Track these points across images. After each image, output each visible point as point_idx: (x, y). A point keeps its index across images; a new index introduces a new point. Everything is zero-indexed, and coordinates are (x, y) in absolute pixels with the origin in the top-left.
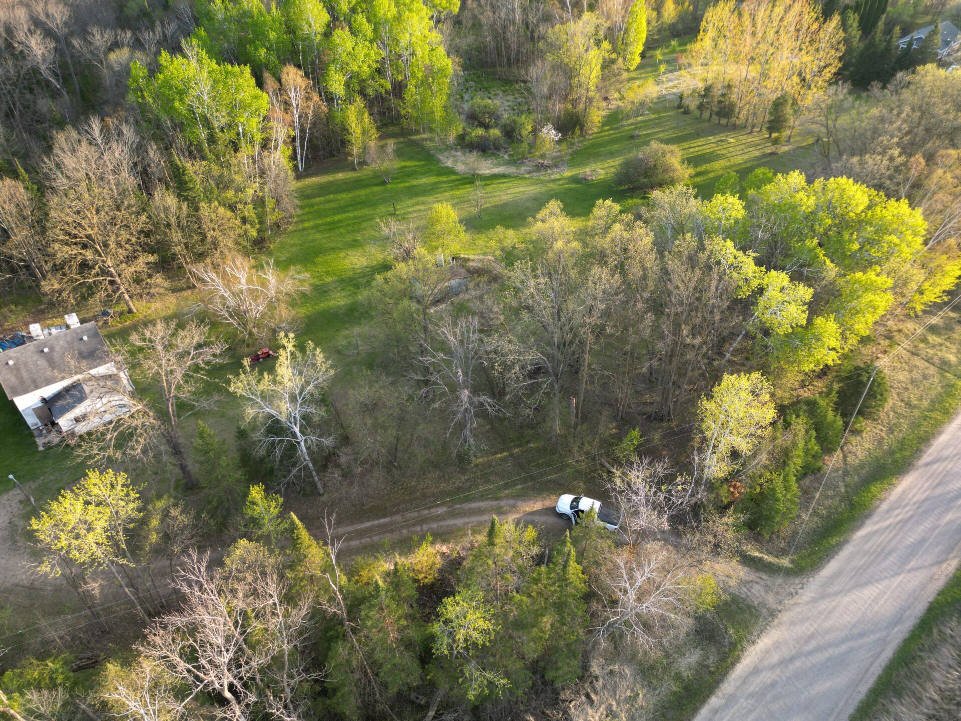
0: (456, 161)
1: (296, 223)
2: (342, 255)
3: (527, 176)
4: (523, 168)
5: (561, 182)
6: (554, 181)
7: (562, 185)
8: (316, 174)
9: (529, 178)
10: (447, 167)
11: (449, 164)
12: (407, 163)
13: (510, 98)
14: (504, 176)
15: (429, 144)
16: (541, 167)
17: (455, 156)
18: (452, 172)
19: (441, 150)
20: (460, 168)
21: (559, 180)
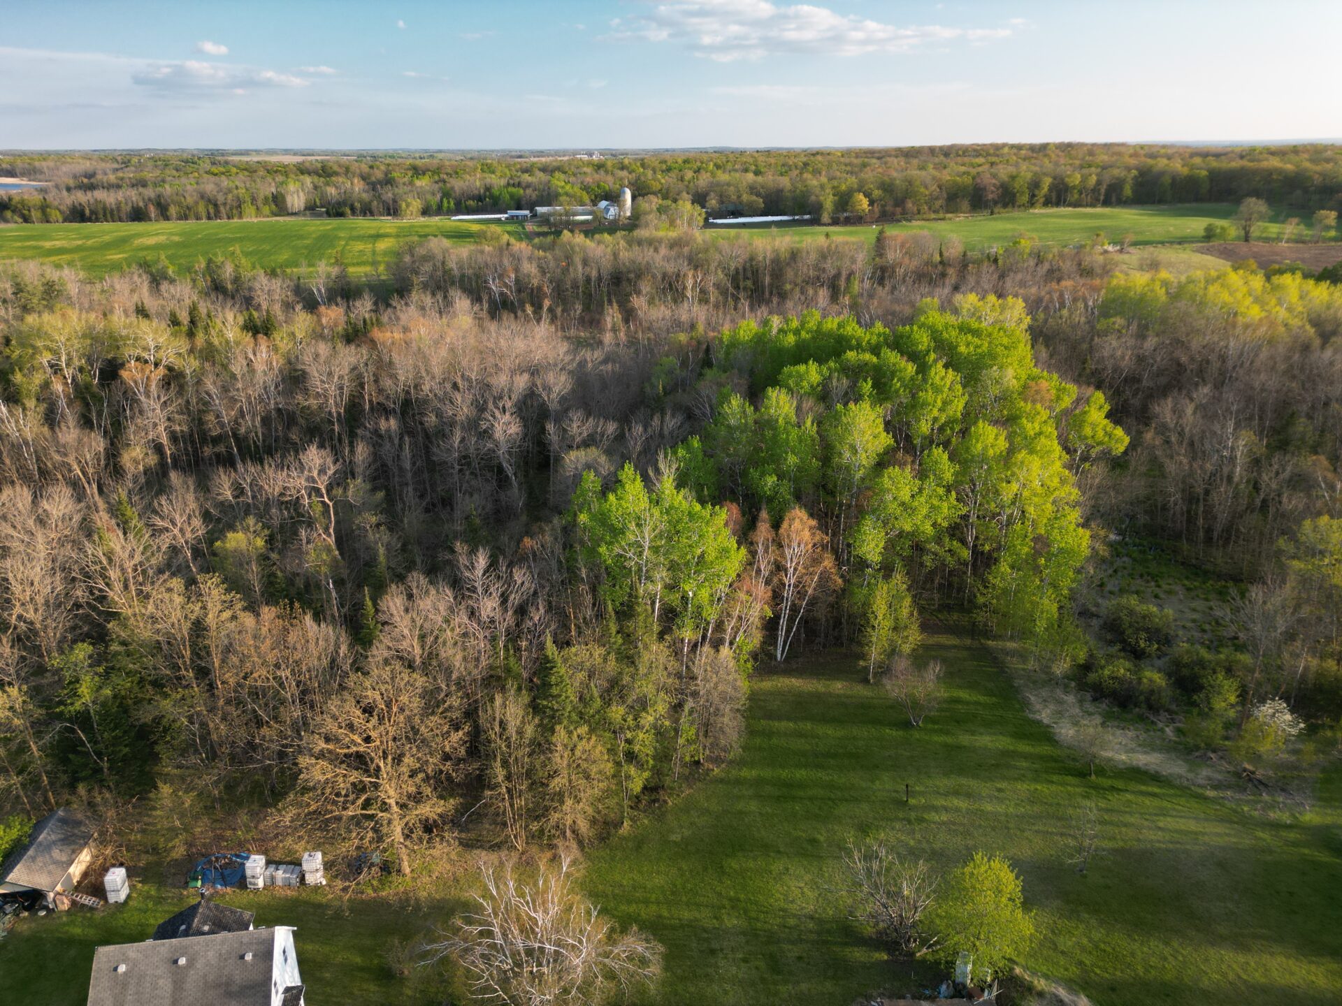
0: (1060, 713)
1: (731, 762)
2: (777, 866)
3: (1211, 793)
4: (1205, 772)
5: (1292, 835)
6: (1276, 826)
7: (1295, 844)
8: (799, 672)
9: (1214, 800)
10: (1039, 723)
11: (1044, 715)
12: (963, 694)
13: (1199, 604)
14: (1155, 778)
15: (1014, 664)
16: (1246, 782)
17: (1061, 702)
18: (1045, 735)
19: (1035, 682)
20: (1066, 732)
21: (1289, 827)
